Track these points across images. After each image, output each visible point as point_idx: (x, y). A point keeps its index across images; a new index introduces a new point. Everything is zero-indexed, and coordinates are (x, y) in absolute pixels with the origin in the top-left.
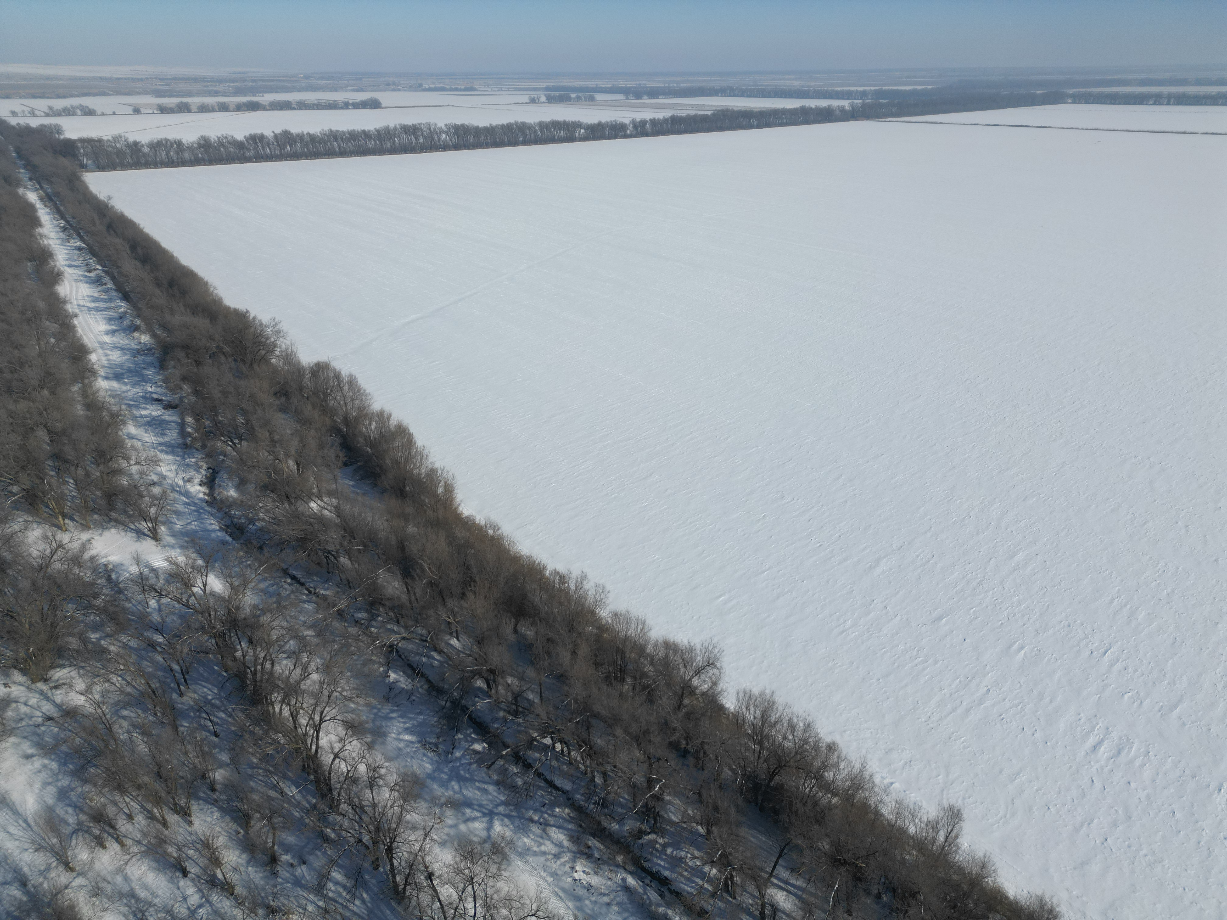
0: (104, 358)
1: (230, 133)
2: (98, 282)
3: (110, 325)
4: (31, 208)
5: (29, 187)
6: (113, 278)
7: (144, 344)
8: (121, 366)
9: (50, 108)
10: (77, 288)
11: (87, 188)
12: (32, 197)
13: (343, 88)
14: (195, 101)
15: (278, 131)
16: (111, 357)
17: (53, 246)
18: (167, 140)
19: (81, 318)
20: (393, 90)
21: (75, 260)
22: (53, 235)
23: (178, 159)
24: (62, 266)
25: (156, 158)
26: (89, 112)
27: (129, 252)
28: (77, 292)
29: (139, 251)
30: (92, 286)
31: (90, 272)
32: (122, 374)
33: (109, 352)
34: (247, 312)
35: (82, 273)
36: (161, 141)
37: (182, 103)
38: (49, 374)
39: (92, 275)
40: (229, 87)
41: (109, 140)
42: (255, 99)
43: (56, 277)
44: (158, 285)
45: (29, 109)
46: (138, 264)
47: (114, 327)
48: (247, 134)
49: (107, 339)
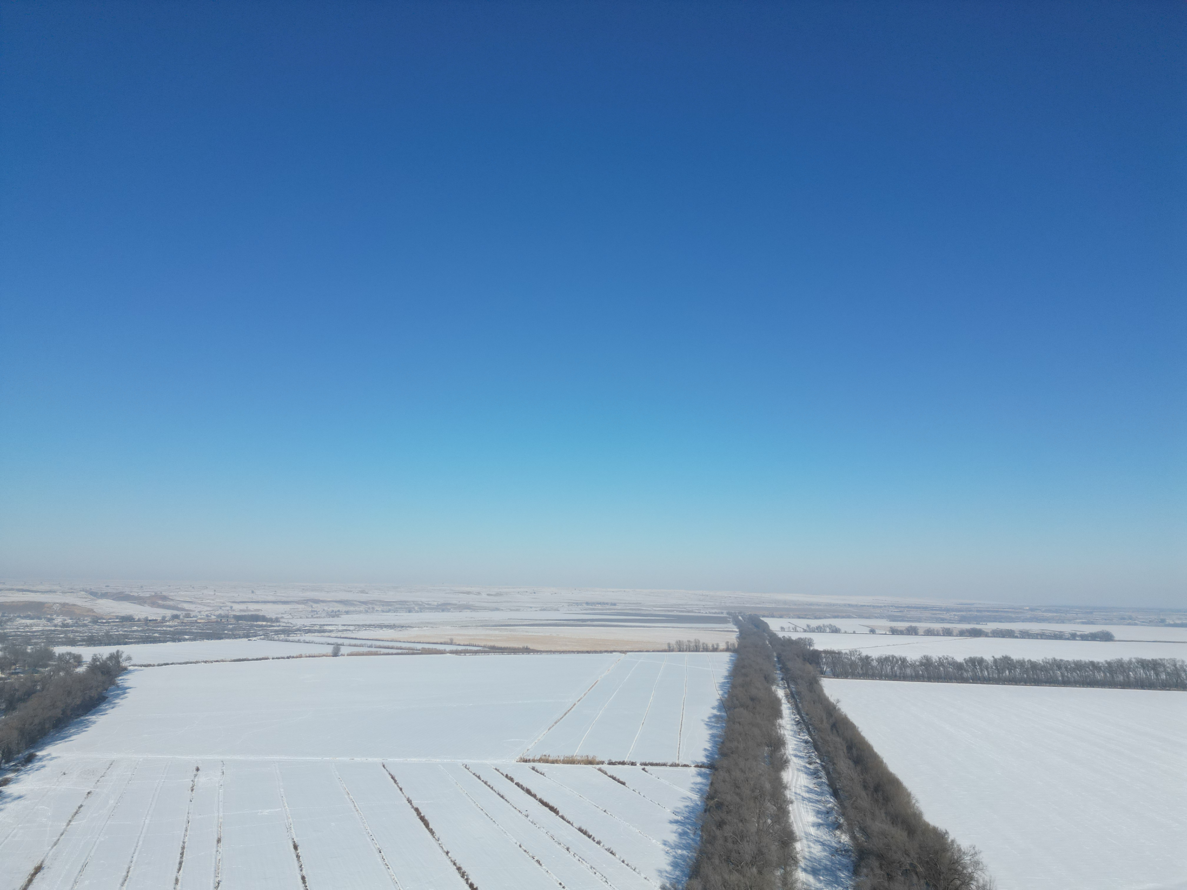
0: (806, 850)
1: (951, 655)
2: (815, 774)
3: (817, 817)
4: (778, 701)
5: (781, 685)
6: (828, 774)
7: (844, 844)
8: (819, 861)
9: (808, 626)
10: (798, 776)
11: (822, 690)
12: (781, 693)
13: (1070, 621)
14: (922, 626)
15: (998, 656)
16: (812, 850)
17: (787, 736)
18: (893, 657)
19: (795, 805)
20: (1129, 624)
21: (801, 752)
22: (788, 727)
23: (900, 673)
24: (790, 755)
25: (882, 671)
26: (835, 630)
27: (845, 750)
28: (797, 780)
29: (854, 751)
30: (809, 777)
31: (810, 764)
32: (819, 870)
33: (812, 845)
34: (947, 833)
35: (804, 764)
36: (889, 657)
37: (911, 627)
38: (760, 852)
39: (811, 767)
40: (955, 615)
41: (846, 653)
42: (978, 627)
43: (782, 764)
44: (865, 787)
45: (793, 626)
46: (851, 763)
47: (820, 821)
48: (967, 657)
49: (812, 831)
